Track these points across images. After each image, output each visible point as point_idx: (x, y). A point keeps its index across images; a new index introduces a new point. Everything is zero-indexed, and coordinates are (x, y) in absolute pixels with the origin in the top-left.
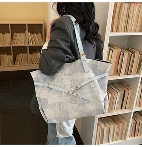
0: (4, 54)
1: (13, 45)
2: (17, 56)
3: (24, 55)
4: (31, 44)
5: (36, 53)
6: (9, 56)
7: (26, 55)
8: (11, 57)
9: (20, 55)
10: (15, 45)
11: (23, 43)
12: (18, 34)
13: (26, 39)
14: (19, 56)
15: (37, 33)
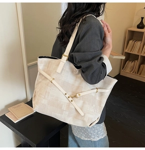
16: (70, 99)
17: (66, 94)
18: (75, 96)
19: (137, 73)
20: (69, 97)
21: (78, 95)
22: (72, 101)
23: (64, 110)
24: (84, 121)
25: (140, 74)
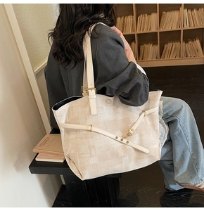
0: (147, 44)
1: (161, 30)
2: (166, 46)
3: (176, 45)
4: (187, 27)
5: (193, 41)
6: (155, 46)
7: (178, 44)
8: (157, 48)
9: (169, 44)
10: (163, 30)
11: (176, 26)
12: (168, 13)
13: (180, 19)
14: (168, 46)
15: (198, 9)
16: (125, 141)
17: (117, 138)
18: (129, 135)
19: (139, 59)
20: (122, 140)
21: (130, 131)
22: (128, 142)
23: (122, 157)
24: (151, 157)
25: (142, 59)
